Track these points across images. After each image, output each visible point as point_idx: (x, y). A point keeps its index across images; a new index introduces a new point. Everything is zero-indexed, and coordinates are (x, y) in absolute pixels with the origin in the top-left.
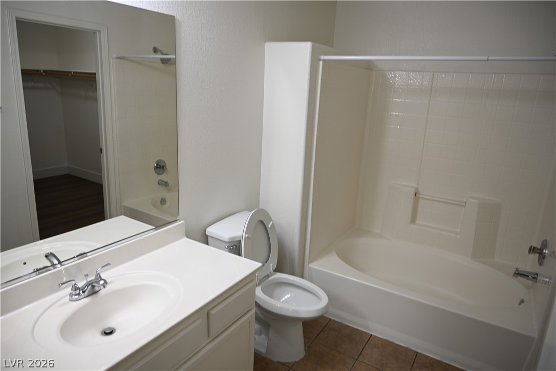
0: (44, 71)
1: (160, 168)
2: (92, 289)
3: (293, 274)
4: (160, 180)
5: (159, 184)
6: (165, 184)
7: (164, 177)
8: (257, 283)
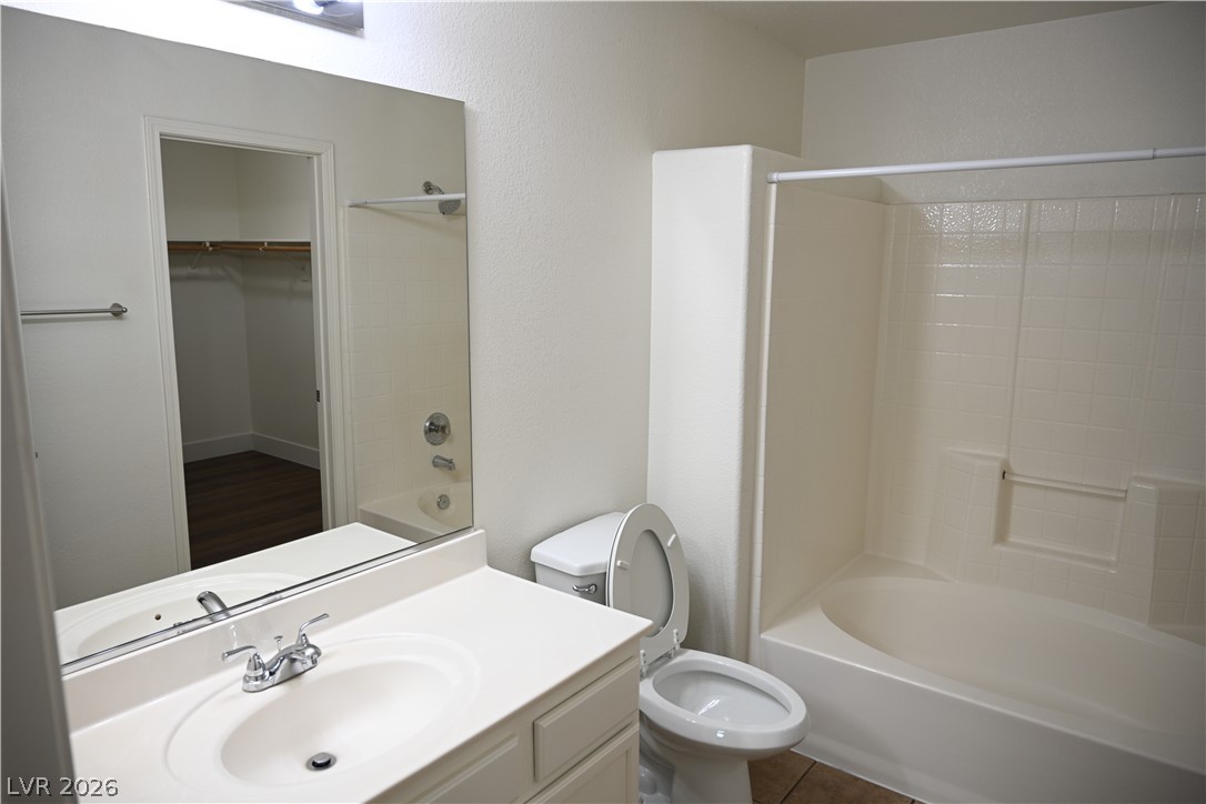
0: (212, 244)
1: (437, 431)
2: (290, 666)
3: (724, 652)
4: (437, 457)
5: (435, 465)
6: (446, 465)
7: (445, 450)
8: (644, 670)
